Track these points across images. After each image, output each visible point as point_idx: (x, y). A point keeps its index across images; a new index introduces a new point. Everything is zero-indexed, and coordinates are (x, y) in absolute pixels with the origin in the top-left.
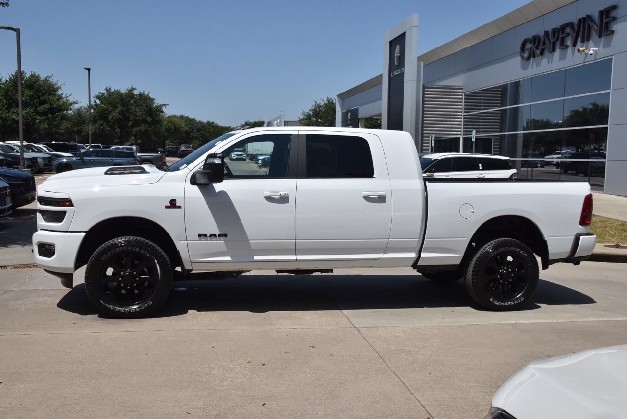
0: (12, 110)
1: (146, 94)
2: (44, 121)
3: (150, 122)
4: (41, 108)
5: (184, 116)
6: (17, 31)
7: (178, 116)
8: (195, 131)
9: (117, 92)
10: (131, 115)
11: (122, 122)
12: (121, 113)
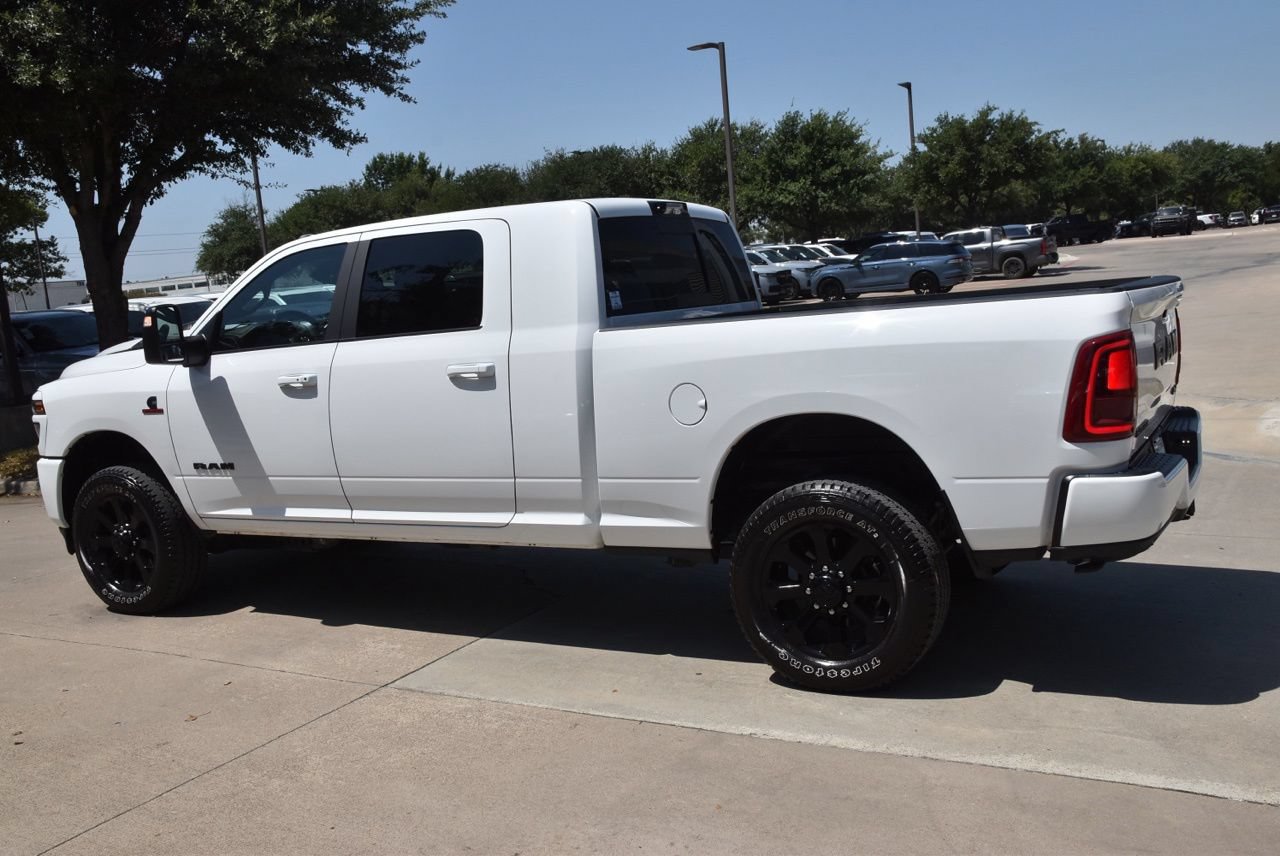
0: (779, 186)
1: (1016, 115)
2: (831, 199)
3: (1022, 174)
4: (826, 174)
5: (1202, 141)
6: (720, 47)
7: (1186, 142)
8: (1228, 169)
9: (960, 122)
10: (982, 165)
11: (966, 181)
12: (965, 162)
